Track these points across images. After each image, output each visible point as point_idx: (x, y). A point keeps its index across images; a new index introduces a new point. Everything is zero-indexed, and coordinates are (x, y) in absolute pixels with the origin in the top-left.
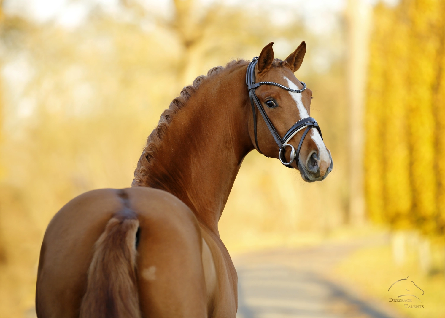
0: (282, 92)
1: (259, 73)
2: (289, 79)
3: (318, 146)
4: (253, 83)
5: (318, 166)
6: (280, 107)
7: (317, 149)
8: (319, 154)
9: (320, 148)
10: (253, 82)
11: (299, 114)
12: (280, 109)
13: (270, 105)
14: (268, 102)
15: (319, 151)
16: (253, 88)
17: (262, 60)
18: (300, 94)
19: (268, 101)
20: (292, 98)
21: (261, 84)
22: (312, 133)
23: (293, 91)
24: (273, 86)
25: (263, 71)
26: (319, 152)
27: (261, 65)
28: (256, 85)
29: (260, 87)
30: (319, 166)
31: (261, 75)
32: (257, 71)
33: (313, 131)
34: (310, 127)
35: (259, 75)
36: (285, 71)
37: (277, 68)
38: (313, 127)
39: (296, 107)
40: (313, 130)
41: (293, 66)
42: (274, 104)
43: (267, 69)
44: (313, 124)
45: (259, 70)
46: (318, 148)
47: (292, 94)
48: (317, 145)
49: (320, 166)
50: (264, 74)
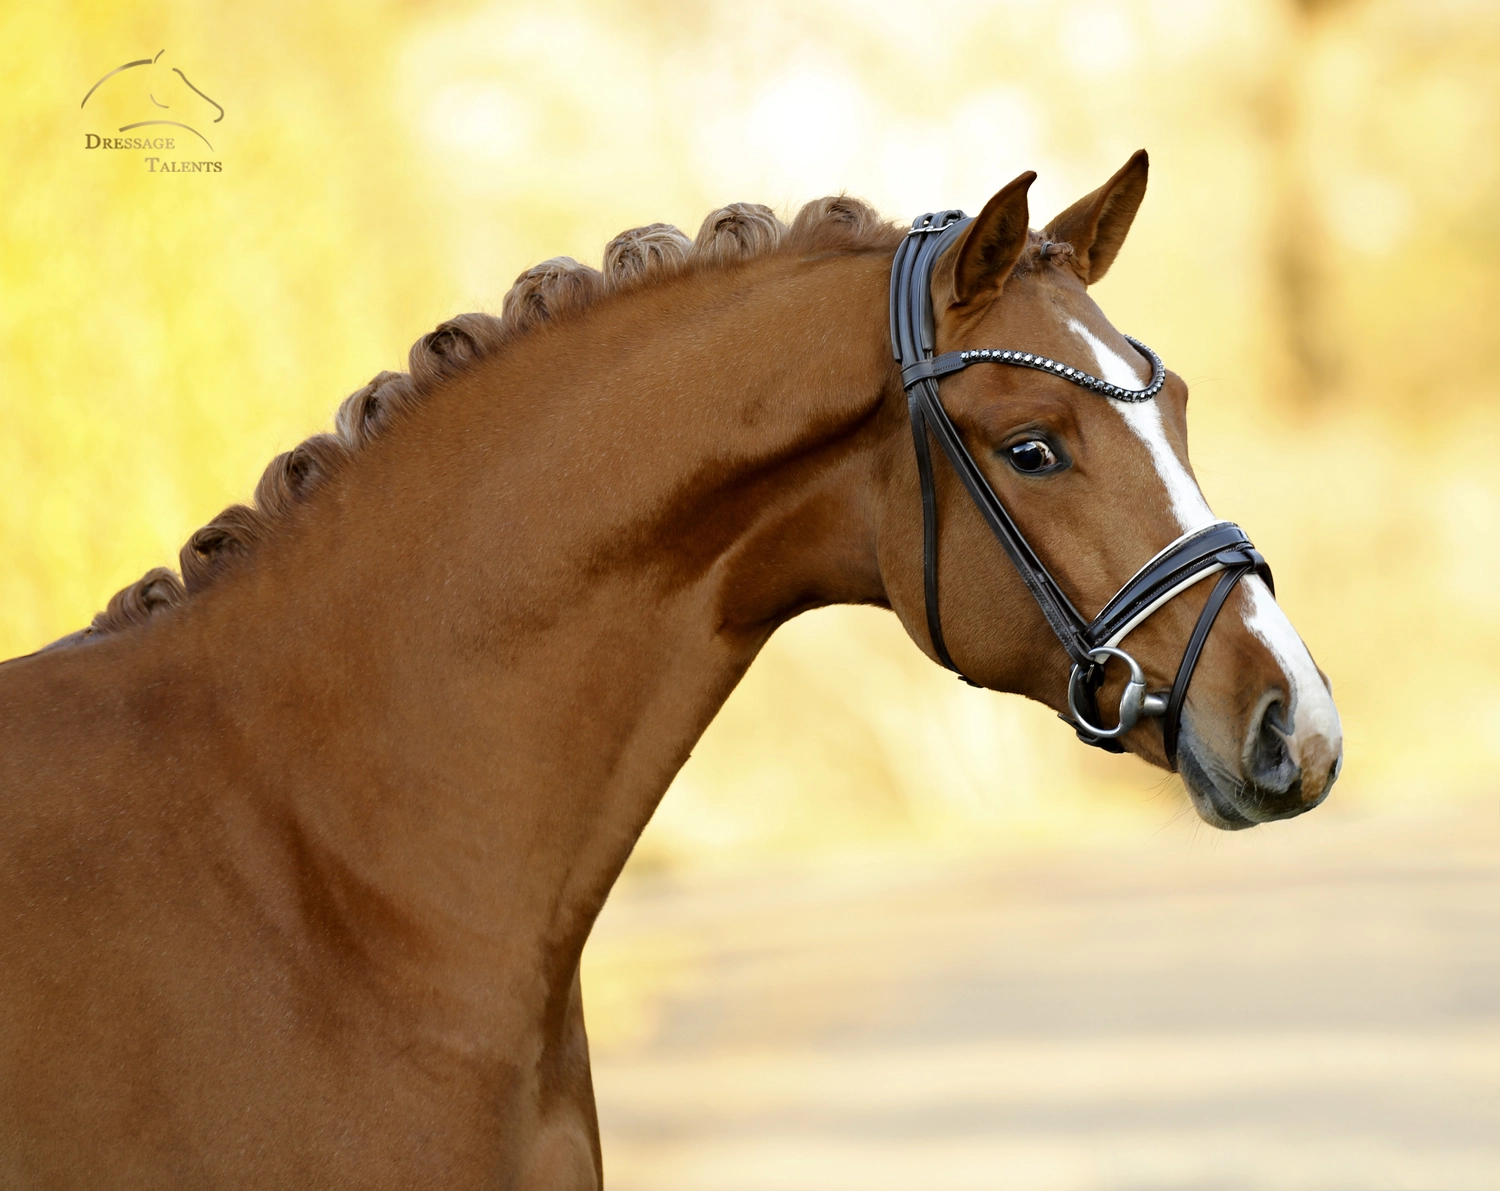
0: (1085, 402)
1: (954, 306)
2: (1090, 331)
3: (1282, 666)
4: (926, 351)
5: (1291, 762)
6: (1079, 470)
7: (1281, 685)
8: (1291, 707)
9: (1294, 674)
10: (927, 346)
11: (1172, 504)
12: (1080, 480)
13: (1030, 463)
14: (1016, 450)
15: (1292, 686)
16: (931, 378)
17: (977, 253)
18: (1151, 402)
19: (1023, 443)
20: (1127, 427)
21: (970, 362)
22: (1247, 603)
23: (1124, 396)
24: (1035, 374)
25: (978, 299)
26: (1293, 695)
27: (973, 271)
28: (945, 366)
29: (965, 372)
30: (1297, 762)
31: (968, 316)
32: (943, 297)
33: (1251, 592)
34: (1234, 570)
35: (953, 314)
36: (1061, 288)
37: (1030, 280)
38: (1250, 572)
39: (1153, 469)
40: (1247, 586)
41: (1085, 260)
42: (1049, 455)
43: (995, 287)
44: (1248, 556)
45: (959, 292)
46: (1288, 676)
47: (1122, 407)
48: (1278, 659)
49: (1304, 761)
50: (982, 312)
